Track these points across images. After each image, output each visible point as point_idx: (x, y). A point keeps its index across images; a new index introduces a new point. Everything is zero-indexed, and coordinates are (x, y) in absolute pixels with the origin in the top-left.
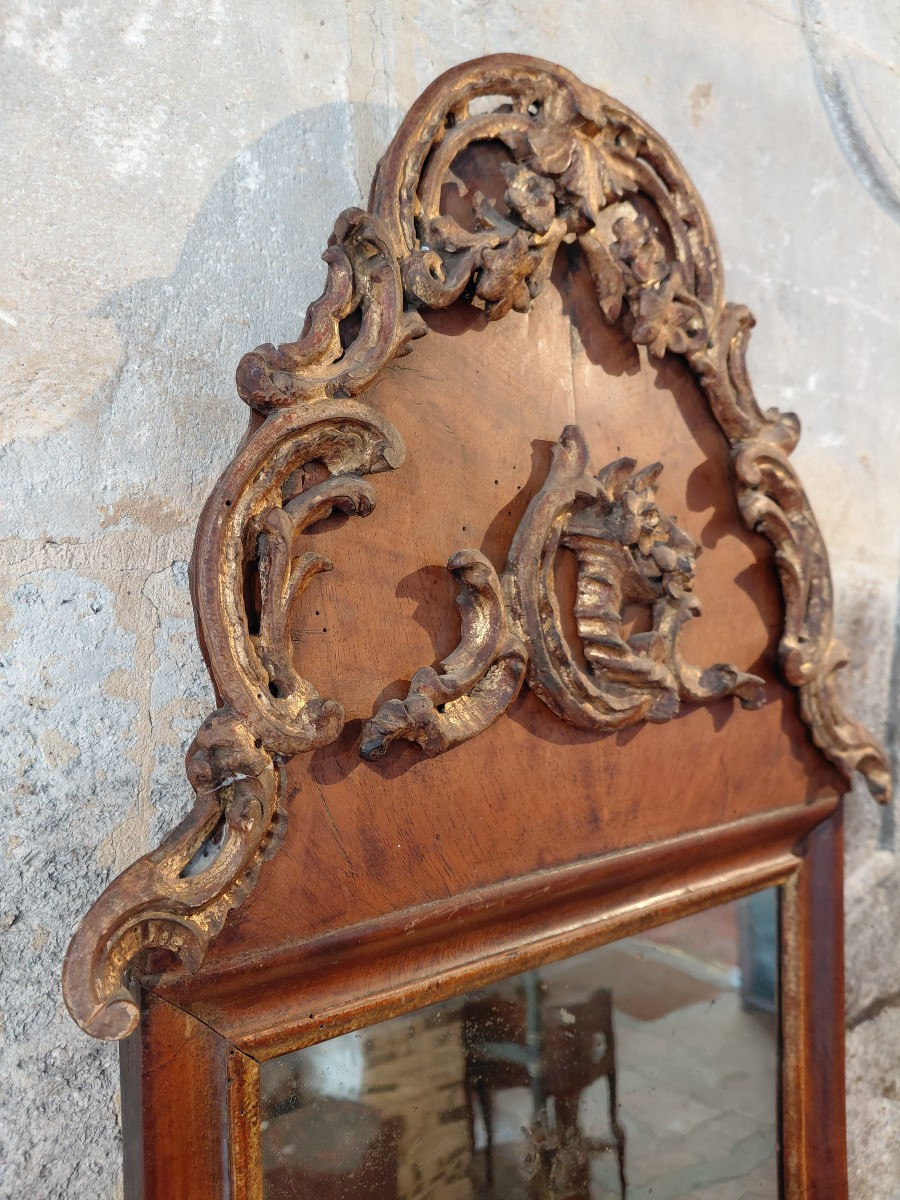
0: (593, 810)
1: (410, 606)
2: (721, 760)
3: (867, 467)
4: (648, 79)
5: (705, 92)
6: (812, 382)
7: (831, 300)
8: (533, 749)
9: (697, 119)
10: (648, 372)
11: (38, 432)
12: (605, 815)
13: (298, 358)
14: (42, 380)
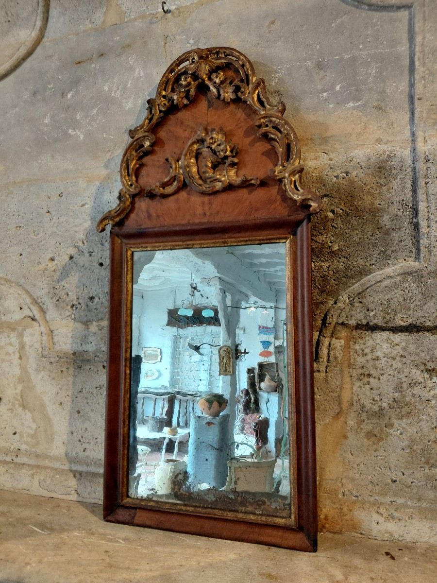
0: (205, 213)
1: (160, 170)
2: (250, 202)
3: (380, 109)
4: (249, 31)
5: (273, 23)
6: (338, 88)
7: (346, 57)
8: (188, 199)
9: (270, 32)
10: (232, 107)
11: (117, 154)
12: (208, 214)
13: (138, 128)
14: (117, 145)
